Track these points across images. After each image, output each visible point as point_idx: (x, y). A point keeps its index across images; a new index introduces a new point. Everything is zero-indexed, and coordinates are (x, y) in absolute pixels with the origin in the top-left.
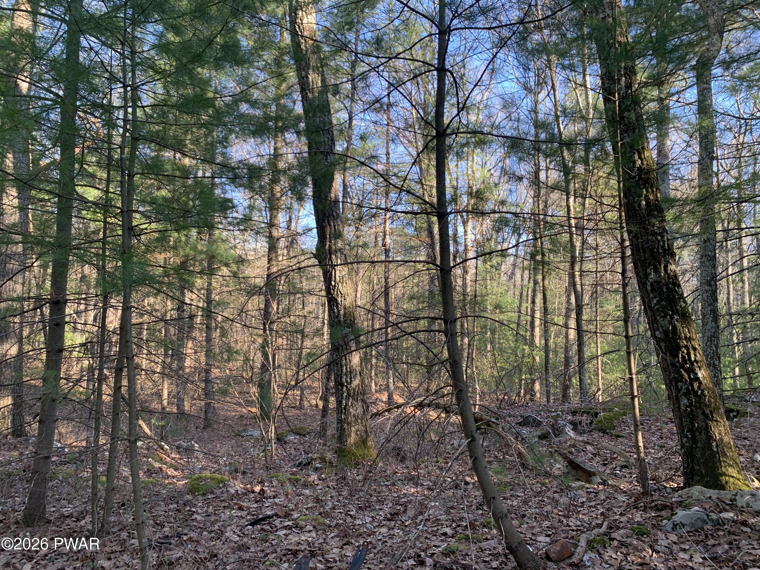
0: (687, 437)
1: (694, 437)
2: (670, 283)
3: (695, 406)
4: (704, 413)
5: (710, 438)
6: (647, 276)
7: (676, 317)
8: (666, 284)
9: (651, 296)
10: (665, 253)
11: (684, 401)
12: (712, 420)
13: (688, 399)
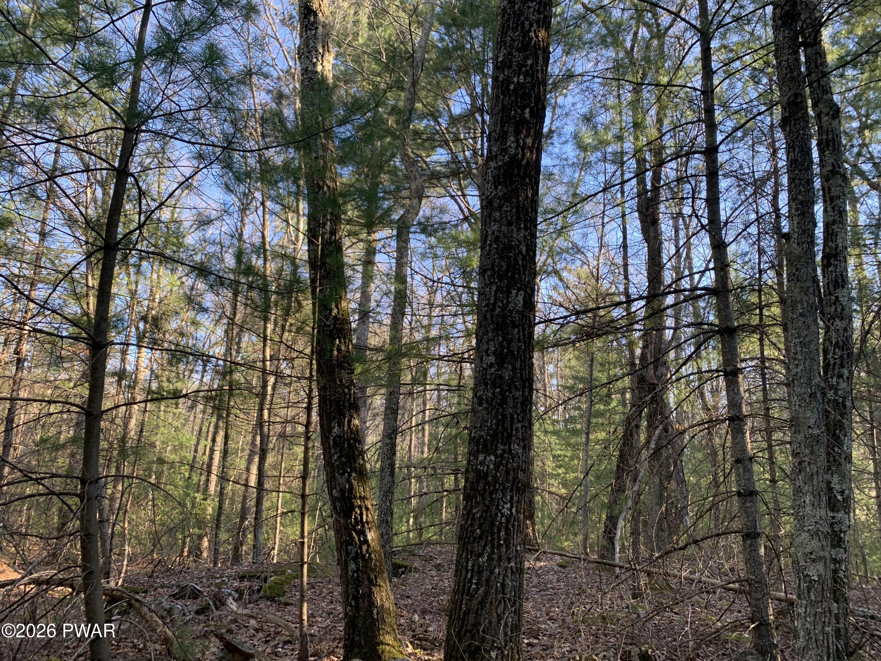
0: (351, 605)
1: (357, 604)
2: (352, 438)
3: (362, 571)
4: (369, 578)
5: (372, 604)
6: (330, 429)
7: (354, 475)
8: (349, 440)
9: (333, 451)
10: (350, 407)
11: (353, 566)
12: (375, 585)
13: (356, 564)
